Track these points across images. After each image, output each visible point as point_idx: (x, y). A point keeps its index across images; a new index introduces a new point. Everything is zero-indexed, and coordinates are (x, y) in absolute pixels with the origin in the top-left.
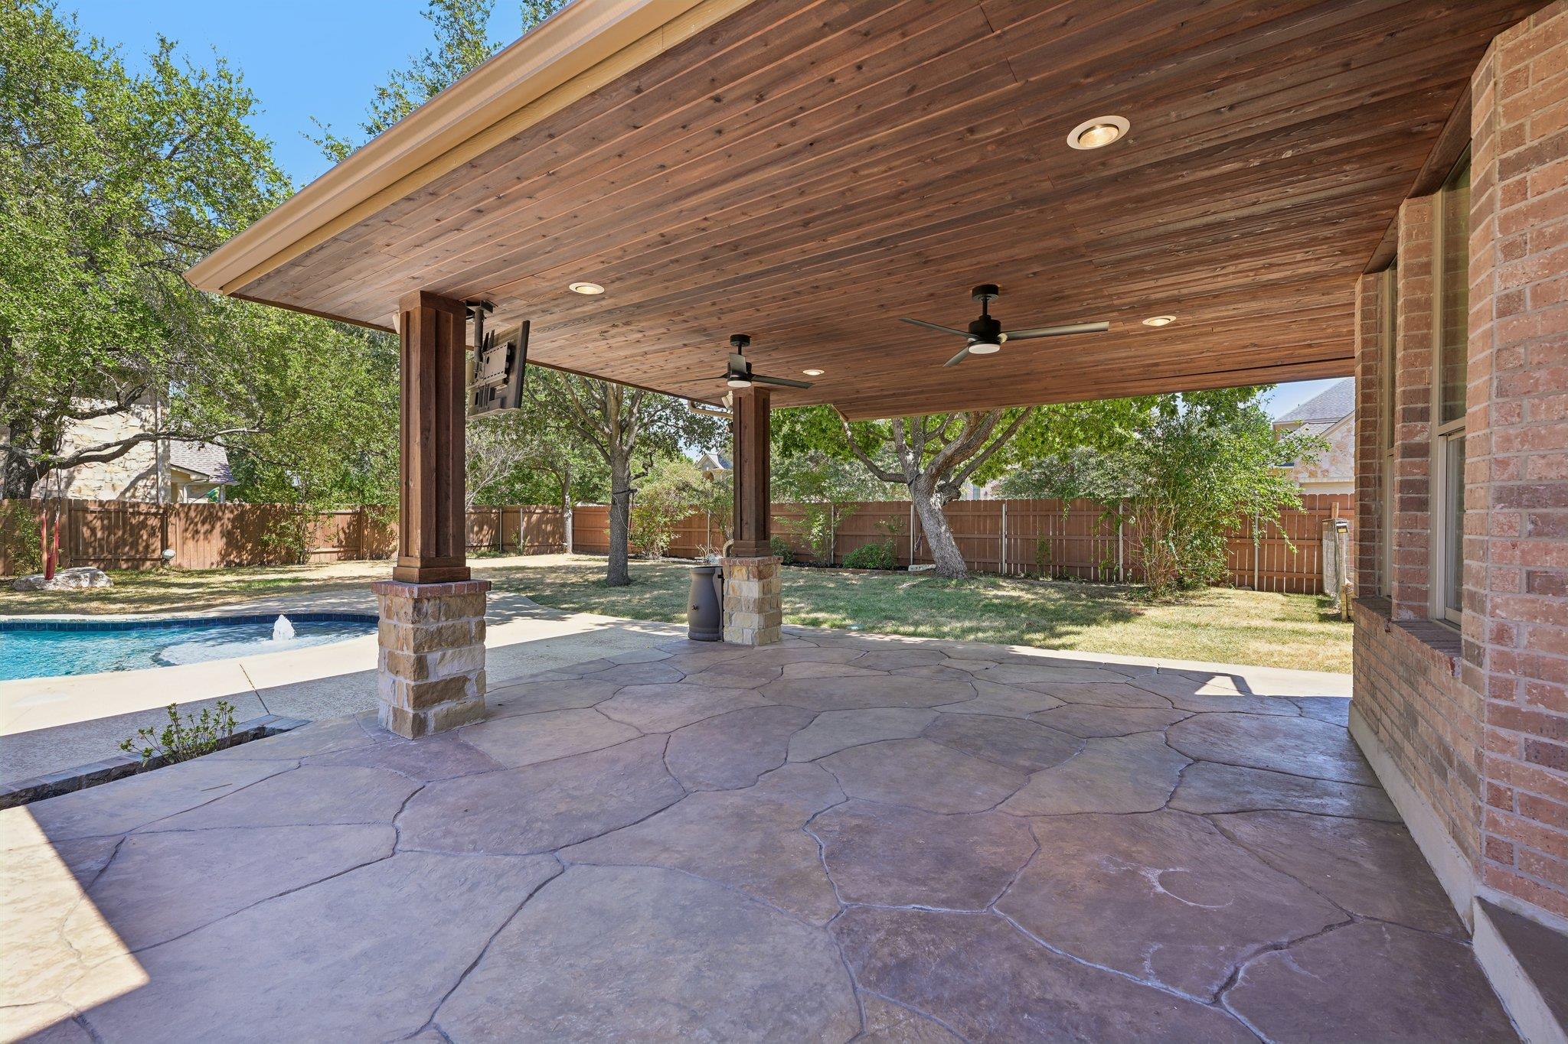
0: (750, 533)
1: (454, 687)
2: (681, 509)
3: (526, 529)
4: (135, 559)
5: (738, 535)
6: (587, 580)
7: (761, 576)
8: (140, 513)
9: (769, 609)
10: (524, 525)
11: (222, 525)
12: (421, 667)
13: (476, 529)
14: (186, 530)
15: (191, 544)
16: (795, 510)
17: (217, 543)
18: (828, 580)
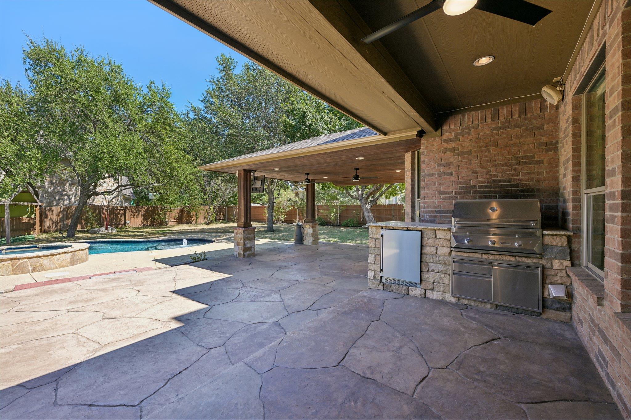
0: (310, 217)
1: (250, 249)
2: (288, 207)
3: (235, 214)
4: (117, 224)
5: (307, 217)
6: (260, 230)
7: (313, 227)
8: (118, 209)
9: (315, 237)
10: (235, 212)
11: (142, 213)
12: (244, 244)
13: (218, 214)
14: (131, 215)
15: (132, 219)
16: (326, 208)
17: (140, 218)
18: (335, 230)
